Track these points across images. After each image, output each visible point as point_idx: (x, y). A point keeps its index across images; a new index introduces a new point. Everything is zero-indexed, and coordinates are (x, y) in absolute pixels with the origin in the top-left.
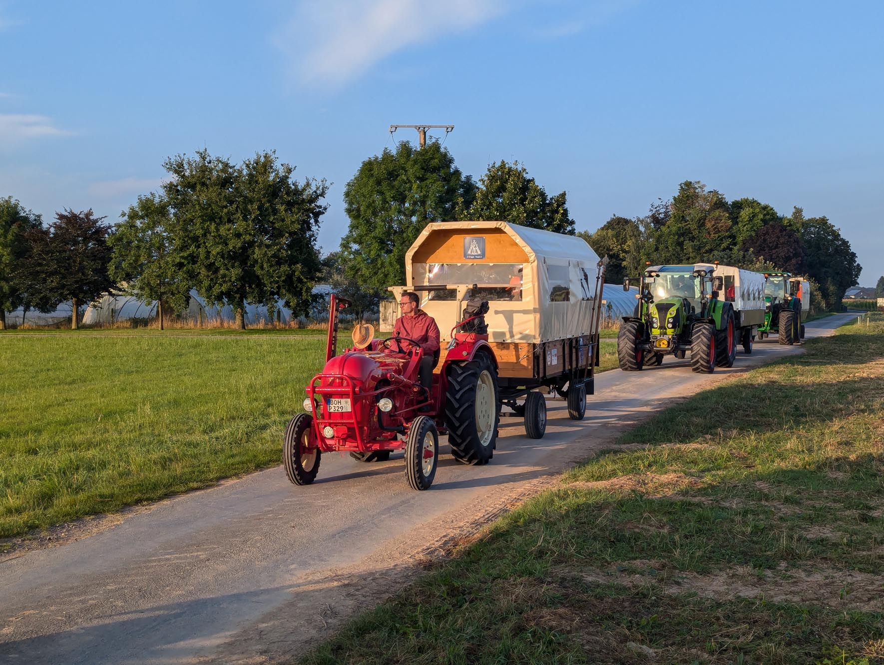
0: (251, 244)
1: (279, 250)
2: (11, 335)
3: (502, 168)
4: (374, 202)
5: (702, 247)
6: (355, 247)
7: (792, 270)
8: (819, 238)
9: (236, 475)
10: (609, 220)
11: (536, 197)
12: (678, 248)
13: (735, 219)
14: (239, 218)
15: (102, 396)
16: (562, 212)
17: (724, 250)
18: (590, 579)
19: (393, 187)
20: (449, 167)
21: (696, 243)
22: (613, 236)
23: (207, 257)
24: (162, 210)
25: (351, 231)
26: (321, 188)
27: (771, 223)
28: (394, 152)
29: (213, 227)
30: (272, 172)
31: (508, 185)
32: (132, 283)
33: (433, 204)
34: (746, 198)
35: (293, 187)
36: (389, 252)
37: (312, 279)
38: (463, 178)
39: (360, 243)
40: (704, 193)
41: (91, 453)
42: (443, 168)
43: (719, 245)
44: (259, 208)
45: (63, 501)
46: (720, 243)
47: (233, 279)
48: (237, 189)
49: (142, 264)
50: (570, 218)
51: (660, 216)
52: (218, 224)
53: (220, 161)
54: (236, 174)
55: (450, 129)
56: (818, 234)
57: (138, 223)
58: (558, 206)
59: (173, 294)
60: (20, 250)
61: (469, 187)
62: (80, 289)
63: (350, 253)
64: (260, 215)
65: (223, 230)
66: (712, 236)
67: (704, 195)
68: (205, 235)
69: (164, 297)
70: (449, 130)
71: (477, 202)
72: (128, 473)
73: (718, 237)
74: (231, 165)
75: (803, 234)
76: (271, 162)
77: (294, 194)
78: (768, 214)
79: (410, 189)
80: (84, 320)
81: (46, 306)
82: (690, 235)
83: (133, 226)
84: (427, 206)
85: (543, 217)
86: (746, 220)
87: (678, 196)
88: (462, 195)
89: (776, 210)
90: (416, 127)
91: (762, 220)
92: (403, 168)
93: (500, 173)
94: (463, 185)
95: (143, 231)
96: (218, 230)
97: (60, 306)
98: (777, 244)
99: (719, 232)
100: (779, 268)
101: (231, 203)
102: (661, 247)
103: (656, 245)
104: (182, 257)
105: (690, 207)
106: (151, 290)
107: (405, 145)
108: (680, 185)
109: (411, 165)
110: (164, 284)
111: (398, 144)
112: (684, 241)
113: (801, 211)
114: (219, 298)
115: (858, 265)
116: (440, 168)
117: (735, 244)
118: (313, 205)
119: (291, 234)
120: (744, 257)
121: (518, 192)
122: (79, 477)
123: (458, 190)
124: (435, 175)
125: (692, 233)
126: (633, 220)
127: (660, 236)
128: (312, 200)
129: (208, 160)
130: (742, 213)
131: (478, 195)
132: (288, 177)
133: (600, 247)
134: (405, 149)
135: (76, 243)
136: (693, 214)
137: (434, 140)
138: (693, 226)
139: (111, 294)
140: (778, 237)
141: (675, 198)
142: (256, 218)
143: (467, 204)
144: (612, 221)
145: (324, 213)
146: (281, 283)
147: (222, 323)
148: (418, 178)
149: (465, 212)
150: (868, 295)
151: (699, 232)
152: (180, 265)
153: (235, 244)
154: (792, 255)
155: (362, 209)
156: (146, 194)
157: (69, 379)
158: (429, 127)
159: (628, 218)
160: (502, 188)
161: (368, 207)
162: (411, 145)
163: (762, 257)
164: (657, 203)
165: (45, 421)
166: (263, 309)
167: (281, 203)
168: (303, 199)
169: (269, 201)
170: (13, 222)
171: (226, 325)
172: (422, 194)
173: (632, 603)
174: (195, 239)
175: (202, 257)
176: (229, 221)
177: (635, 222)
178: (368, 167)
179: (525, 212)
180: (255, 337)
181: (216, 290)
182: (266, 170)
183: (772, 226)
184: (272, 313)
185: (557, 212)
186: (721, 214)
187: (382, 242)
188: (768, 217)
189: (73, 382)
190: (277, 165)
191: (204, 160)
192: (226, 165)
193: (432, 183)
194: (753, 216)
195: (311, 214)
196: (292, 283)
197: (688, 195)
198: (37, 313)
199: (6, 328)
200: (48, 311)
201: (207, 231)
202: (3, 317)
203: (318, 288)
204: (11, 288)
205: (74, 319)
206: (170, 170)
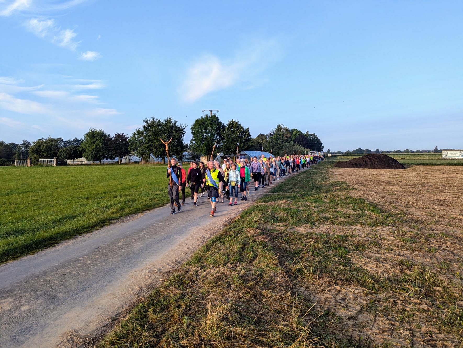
1: (174, 143)
2: (103, 166)
3: (232, 121)
4: (199, 130)
5: (283, 142)
6: (194, 142)
8: (313, 139)
11: (241, 129)
12: (277, 142)
13: (291, 134)
16: (248, 133)
17: (289, 142)
19: (204, 126)
20: (218, 121)
21: (282, 140)
22: (260, 139)
23: (155, 145)
24: (142, 133)
25: (193, 138)
26: (184, 126)
27: (301, 135)
28: (204, 117)
29: (156, 137)
31: (234, 126)
32: (135, 152)
33: (214, 131)
34: (294, 129)
35: (177, 126)
36: (203, 143)
37: (183, 151)
38: (222, 124)
43: (287, 141)
44: (168, 132)
48: (162, 127)
49: (137, 147)
50: (250, 134)
54: (162, 123)
55: (218, 111)
57: (136, 136)
58: (247, 131)
59: (146, 155)
60: (105, 144)
61: (224, 126)
62: (121, 154)
63: (192, 144)
64: (169, 134)
65: (159, 138)
67: (284, 128)
68: (154, 139)
69: (143, 156)
71: (226, 130)
73: (287, 139)
74: (161, 121)
75: (309, 138)
76: (171, 120)
78: (300, 133)
79: (208, 127)
80: (122, 162)
81: (112, 158)
83: (135, 137)
86: (294, 134)
88: (222, 128)
89: (302, 132)
90: (210, 111)
91: (298, 134)
92: (206, 121)
93: (232, 123)
94: (222, 126)
95: (137, 138)
96: (157, 138)
97: (116, 158)
98: (303, 141)
99: (287, 137)
101: (161, 131)
102: (273, 142)
104: (148, 145)
105: (280, 131)
106: (140, 154)
109: (208, 121)
110: (143, 152)
111: (205, 115)
112: (278, 140)
113: (308, 132)
114: (158, 156)
115: (323, 146)
116: (216, 121)
117: (292, 141)
120: (295, 144)
121: (236, 128)
124: (215, 123)
125: (280, 138)
127: (272, 139)
128: (182, 130)
129: (154, 119)
130: (293, 132)
131: (226, 128)
132: (176, 124)
133: (257, 142)
134: (207, 116)
135: (119, 142)
136: (280, 133)
137: (214, 114)
138: (281, 136)
139: (129, 155)
140: (303, 139)
141: (276, 129)
144: (260, 135)
145: (185, 133)
146: (174, 152)
148: (210, 124)
149: (223, 133)
151: (282, 138)
152: (148, 147)
154: (306, 143)
155: (195, 132)
156: (138, 128)
158: (213, 110)
159: (264, 134)
160: (232, 127)
161: (197, 132)
163: (299, 144)
164: (271, 130)
167: (174, 131)
168: (180, 130)
169: (171, 130)
170: (102, 136)
171: (160, 163)
172: (211, 128)
174: (151, 140)
175: (153, 145)
177: (266, 135)
178: (197, 121)
181: (157, 154)
182: (170, 122)
186: (288, 133)
187: (201, 141)
190: (173, 121)
192: (159, 121)
193: (214, 125)
194: (296, 133)
195: (182, 134)
196: (177, 152)
197: (279, 128)
198: (109, 160)
199: (101, 164)
200: (112, 160)
201: (155, 138)
202: (100, 161)
203: (184, 153)
204: (102, 154)
205: (119, 162)
206: (144, 122)
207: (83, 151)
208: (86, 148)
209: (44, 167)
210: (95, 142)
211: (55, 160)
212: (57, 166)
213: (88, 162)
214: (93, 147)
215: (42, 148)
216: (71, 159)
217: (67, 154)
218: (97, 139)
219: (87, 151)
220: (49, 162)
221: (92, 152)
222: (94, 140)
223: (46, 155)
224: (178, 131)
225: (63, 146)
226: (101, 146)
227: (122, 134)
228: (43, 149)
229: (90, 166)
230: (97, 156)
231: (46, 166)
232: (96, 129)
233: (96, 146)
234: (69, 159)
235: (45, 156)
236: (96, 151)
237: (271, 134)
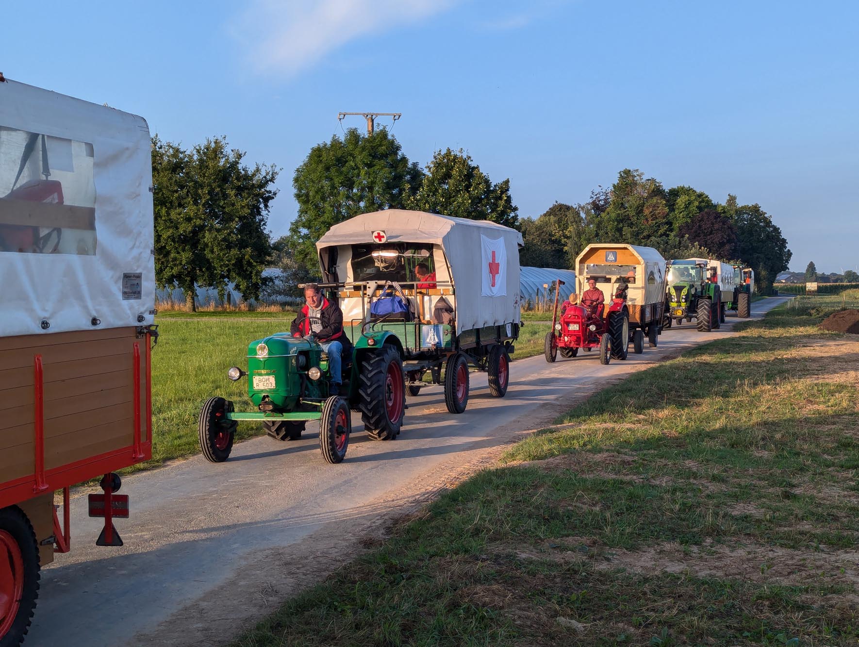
0: (202, 228)
1: (229, 234)
3: (447, 156)
4: (322, 187)
5: (640, 233)
6: (304, 231)
7: (726, 255)
8: (752, 225)
9: (182, 456)
10: (551, 206)
11: (480, 184)
12: (617, 235)
13: (672, 207)
14: (189, 202)
16: (506, 198)
17: (661, 236)
18: (524, 556)
19: (341, 173)
20: (396, 154)
21: (635, 229)
22: (555, 222)
25: (300, 216)
26: (271, 173)
27: (706, 210)
28: (342, 139)
29: (164, 211)
30: (222, 158)
31: (454, 172)
33: (381, 190)
34: (682, 186)
35: (243, 172)
37: (262, 263)
38: (410, 165)
39: (309, 228)
40: (643, 181)
42: (390, 155)
43: (657, 231)
44: (209, 193)
46: (658, 230)
47: (184, 262)
48: (187, 173)
50: (513, 204)
51: (600, 202)
52: (169, 209)
53: (171, 147)
54: (186, 159)
56: (750, 220)
58: (502, 193)
61: (416, 174)
64: (211, 199)
65: (173, 215)
66: (650, 222)
67: (643, 183)
70: (396, 118)
71: (423, 188)
73: (656, 224)
74: (182, 150)
75: (736, 221)
76: (221, 147)
77: (244, 179)
78: (703, 201)
79: (358, 175)
82: (629, 222)
84: (375, 192)
85: (487, 204)
86: (682, 207)
87: (618, 184)
88: (408, 182)
89: (710, 198)
90: (364, 115)
91: (697, 207)
92: (351, 155)
93: (446, 160)
94: (410, 172)
96: (168, 214)
98: (712, 231)
99: (657, 218)
100: (714, 253)
101: (182, 187)
102: (601, 232)
103: (596, 231)
105: (628, 194)
107: (353, 132)
108: (620, 173)
109: (360, 152)
111: (346, 131)
112: (623, 227)
113: (735, 198)
114: (170, 281)
115: (789, 251)
116: (387, 154)
117: (671, 230)
118: (263, 190)
119: (241, 218)
120: (680, 243)
121: (463, 179)
123: (405, 176)
124: (382, 161)
125: (631, 220)
126: (574, 207)
127: (600, 223)
128: (262, 185)
129: (159, 145)
130: (679, 200)
131: (425, 182)
132: (238, 163)
133: (542, 232)
134: (354, 136)
136: (631, 201)
137: (381, 128)
138: (632, 213)
140: (713, 224)
141: (614, 186)
142: (207, 202)
143: (414, 190)
144: (554, 207)
145: (273, 198)
146: (231, 267)
147: (172, 306)
148: (367, 165)
149: (412, 198)
150: (798, 279)
151: (637, 219)
153: (185, 228)
154: (725, 241)
155: (311, 194)
158: (377, 115)
159: (570, 205)
160: (448, 176)
161: (317, 192)
162: (359, 132)
163: (697, 243)
164: (597, 190)
166: (213, 292)
167: (231, 188)
168: (253, 184)
169: (219, 186)
171: (176, 307)
172: (370, 180)
173: (563, 579)
176: (180, 205)
177: (576, 208)
178: (317, 154)
179: (470, 198)
180: (205, 319)
181: (167, 273)
182: (216, 155)
183: (706, 213)
184: (222, 295)
185: (500, 198)
186: (659, 201)
188: (703, 204)
190: (227, 150)
191: (155, 146)
192: (177, 151)
193: (380, 170)
194: (689, 204)
195: (261, 199)
196: (242, 266)
197: (627, 183)
203: (267, 272)
224: (247, 188)
237: (595, 205)
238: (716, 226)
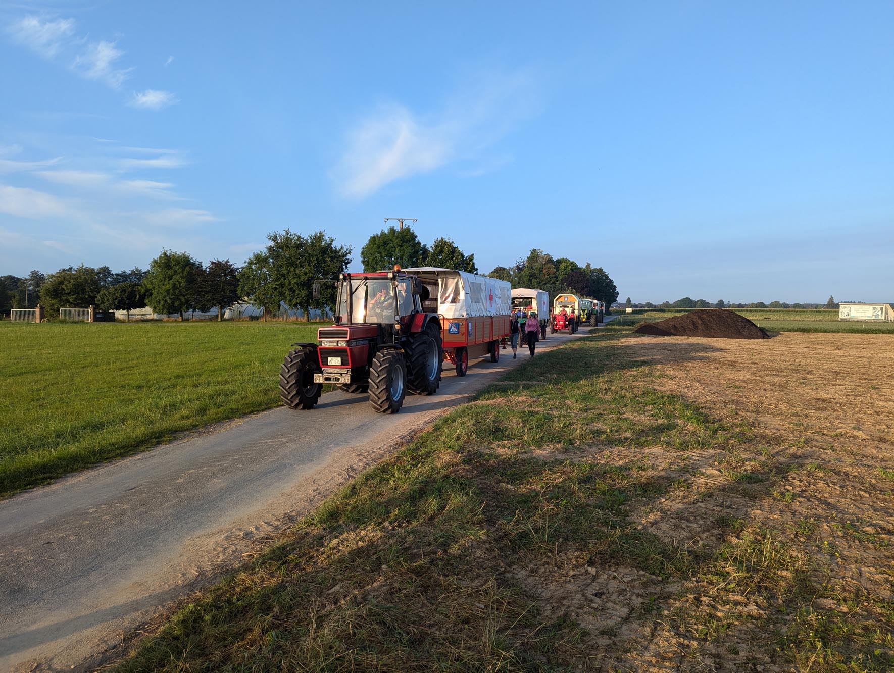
0: (312, 278)
2: (185, 324)
3: (442, 241)
4: (376, 257)
5: (541, 282)
7: (585, 294)
8: (598, 278)
11: (458, 256)
12: (529, 283)
13: (557, 268)
14: (306, 264)
15: (234, 357)
16: (472, 263)
17: (552, 284)
19: (386, 250)
20: (415, 240)
21: (538, 280)
23: (289, 285)
24: (266, 260)
26: (349, 249)
27: (575, 270)
28: (386, 232)
29: (292, 269)
30: (323, 241)
31: (445, 250)
32: (250, 298)
33: (407, 259)
34: (563, 258)
35: (334, 249)
38: (422, 246)
41: (226, 387)
42: (411, 240)
43: (550, 281)
44: (317, 260)
45: (211, 412)
47: (303, 296)
48: (305, 249)
49: (255, 288)
50: (476, 266)
51: (521, 266)
52: (295, 268)
53: (296, 235)
54: (304, 242)
55: (415, 220)
56: (598, 276)
57: (253, 266)
58: (470, 261)
59: (271, 304)
60: (191, 280)
61: (425, 250)
62: (223, 300)
64: (317, 263)
65: (297, 271)
66: (546, 277)
67: (543, 256)
68: (288, 273)
69: (267, 305)
71: (429, 258)
72: (247, 397)
73: (549, 277)
74: (302, 237)
75: (591, 276)
76: (323, 236)
77: (335, 253)
78: (574, 266)
79: (395, 251)
80: (225, 317)
81: (204, 309)
82: (536, 276)
83: (251, 268)
84: (403, 260)
85: (463, 266)
86: (562, 269)
87: (530, 256)
88: (421, 255)
89: (577, 264)
90: (398, 219)
91: (570, 269)
92: (391, 240)
93: (440, 244)
94: (422, 250)
95: (256, 271)
96: (295, 270)
97: (212, 309)
98: (578, 281)
99: (550, 275)
101: (302, 257)
102: (521, 282)
103: (519, 281)
104: (277, 284)
105: (535, 262)
106: (260, 301)
107: (392, 228)
108: (531, 251)
109: (396, 239)
110: (267, 298)
111: (388, 228)
112: (532, 280)
113: (590, 264)
114: (296, 306)
115: (617, 292)
117: (557, 281)
118: (345, 258)
119: (333, 273)
120: (561, 287)
121: (449, 254)
122: (220, 399)
123: (419, 252)
124: (407, 244)
126: (507, 268)
127: (521, 277)
128: (345, 255)
129: (290, 234)
130: (561, 265)
131: (430, 255)
132: (332, 244)
134: (392, 230)
135: (220, 277)
136: (537, 265)
137: (407, 226)
138: (537, 272)
139: (239, 303)
140: (578, 278)
141: (528, 258)
142: (315, 264)
143: (424, 259)
145: (350, 262)
146: (328, 299)
147: (297, 319)
148: (399, 246)
149: (423, 262)
150: (622, 306)
151: (540, 275)
152: (276, 289)
153: (304, 278)
154: (585, 286)
155: (370, 260)
156: (257, 251)
157: (216, 348)
158: (405, 219)
159: (505, 267)
160: (442, 252)
161: (373, 260)
162: (395, 228)
163: (569, 287)
165: (203, 370)
166: (319, 312)
167: (328, 257)
168: (340, 255)
169: (322, 256)
170: (186, 266)
171: (299, 320)
172: (401, 254)
174: (283, 275)
175: (287, 284)
176: (301, 266)
178: (373, 240)
180: (314, 326)
181: (294, 302)
182: (320, 240)
183: (575, 272)
184: (323, 313)
185: (469, 264)
186: (551, 266)
189: (219, 349)
190: (326, 237)
191: (288, 235)
192: (299, 237)
193: (406, 248)
194: (566, 267)
195: (344, 263)
197: (534, 256)
198: (200, 313)
199: (183, 320)
200: (206, 312)
201: (289, 271)
202: (181, 315)
204: (185, 299)
205: (219, 316)
206: (270, 239)
207: (147, 294)
208: (154, 288)
209: (68, 324)
210: (172, 276)
211: (90, 310)
212: (96, 323)
213: (155, 316)
214: (168, 286)
215: (66, 286)
216: (124, 310)
217: (116, 299)
218: (175, 271)
219: (155, 293)
220: (78, 314)
221: (165, 297)
222: (170, 272)
223: (74, 301)
224: (335, 257)
225: (111, 283)
226: (183, 284)
227: (227, 262)
228: (68, 289)
229: (159, 325)
230: (176, 305)
231: (73, 322)
232: (174, 251)
233: (175, 284)
234: (119, 310)
235: (71, 303)
236: (172, 295)
237: (518, 268)
238: (580, 279)
